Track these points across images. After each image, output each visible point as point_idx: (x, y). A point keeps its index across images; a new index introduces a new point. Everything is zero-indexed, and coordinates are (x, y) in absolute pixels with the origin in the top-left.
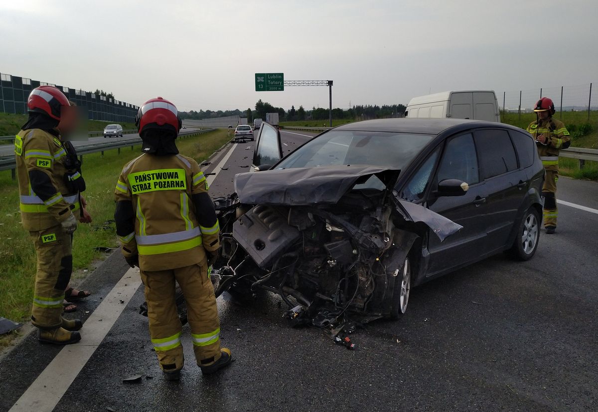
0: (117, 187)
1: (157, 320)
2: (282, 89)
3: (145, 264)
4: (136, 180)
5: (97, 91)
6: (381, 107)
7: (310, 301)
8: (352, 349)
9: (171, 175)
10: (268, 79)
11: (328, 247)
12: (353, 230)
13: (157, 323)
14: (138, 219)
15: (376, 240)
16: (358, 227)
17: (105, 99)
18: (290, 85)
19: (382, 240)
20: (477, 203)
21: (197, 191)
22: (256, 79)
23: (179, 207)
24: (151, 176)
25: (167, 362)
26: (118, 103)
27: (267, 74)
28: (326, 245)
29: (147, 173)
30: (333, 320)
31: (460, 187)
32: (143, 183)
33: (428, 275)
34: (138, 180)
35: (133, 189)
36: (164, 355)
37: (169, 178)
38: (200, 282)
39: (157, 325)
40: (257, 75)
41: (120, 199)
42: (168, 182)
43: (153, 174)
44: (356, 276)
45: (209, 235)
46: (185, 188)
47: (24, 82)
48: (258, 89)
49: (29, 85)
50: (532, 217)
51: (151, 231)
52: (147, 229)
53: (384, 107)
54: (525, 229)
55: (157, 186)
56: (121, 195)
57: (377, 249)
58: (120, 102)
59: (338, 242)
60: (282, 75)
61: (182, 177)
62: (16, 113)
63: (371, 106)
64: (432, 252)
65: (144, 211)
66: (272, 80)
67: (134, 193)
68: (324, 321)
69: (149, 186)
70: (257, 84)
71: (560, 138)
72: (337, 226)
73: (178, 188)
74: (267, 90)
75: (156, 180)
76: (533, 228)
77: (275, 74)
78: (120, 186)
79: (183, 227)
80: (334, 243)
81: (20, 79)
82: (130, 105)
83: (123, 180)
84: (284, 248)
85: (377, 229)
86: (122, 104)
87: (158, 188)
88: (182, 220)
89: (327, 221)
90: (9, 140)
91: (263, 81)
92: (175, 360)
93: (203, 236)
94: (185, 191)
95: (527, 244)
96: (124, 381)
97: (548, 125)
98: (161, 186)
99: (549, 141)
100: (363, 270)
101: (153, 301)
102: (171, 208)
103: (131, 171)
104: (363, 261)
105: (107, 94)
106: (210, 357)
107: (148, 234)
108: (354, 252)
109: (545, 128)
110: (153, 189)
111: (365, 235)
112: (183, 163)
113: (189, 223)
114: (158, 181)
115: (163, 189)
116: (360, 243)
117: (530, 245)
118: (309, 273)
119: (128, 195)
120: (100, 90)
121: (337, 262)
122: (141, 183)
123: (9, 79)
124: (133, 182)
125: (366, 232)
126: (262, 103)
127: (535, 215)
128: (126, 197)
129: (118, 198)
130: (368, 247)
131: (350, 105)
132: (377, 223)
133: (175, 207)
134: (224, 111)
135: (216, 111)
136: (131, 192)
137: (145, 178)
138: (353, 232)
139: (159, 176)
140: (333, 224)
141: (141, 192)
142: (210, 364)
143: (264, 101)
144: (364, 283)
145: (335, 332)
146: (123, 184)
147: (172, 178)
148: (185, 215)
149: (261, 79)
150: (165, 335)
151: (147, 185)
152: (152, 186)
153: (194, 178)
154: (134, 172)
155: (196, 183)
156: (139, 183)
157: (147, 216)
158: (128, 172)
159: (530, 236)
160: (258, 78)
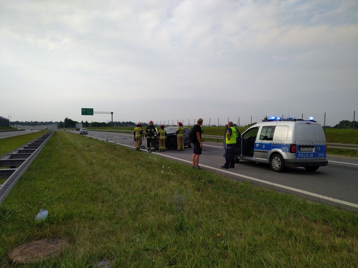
2: (93, 115)
6: (121, 122)
10: (87, 111)
18: (96, 113)
22: (82, 110)
40: (82, 109)
48: (82, 114)
60: (93, 109)
70: (82, 112)
74: (87, 115)
77: (90, 109)
131: (107, 121)
149: (84, 111)
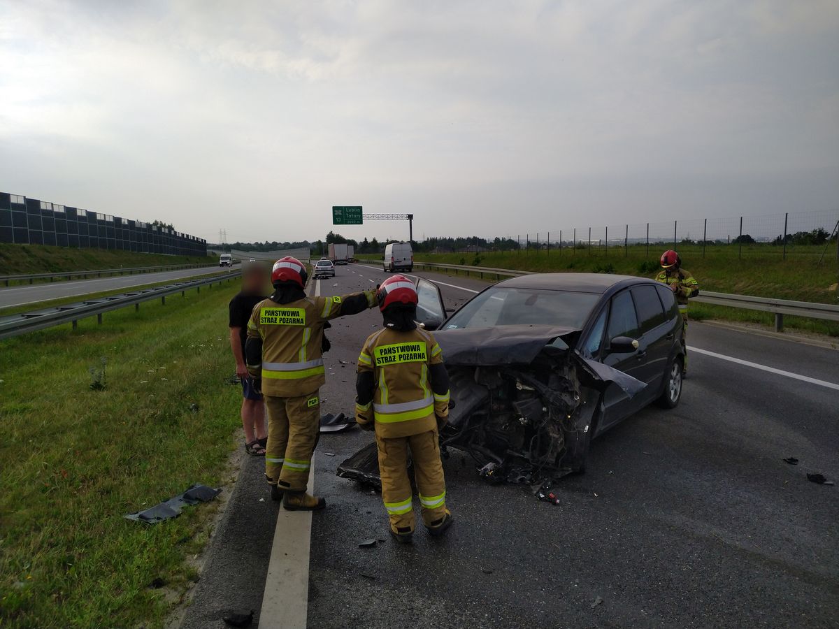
0: (360, 359)
1: (393, 485)
2: (361, 223)
3: (385, 431)
4: (381, 353)
5: (156, 221)
7: (501, 457)
8: (558, 504)
9: (413, 348)
10: (346, 212)
11: (518, 404)
12: (543, 388)
13: (394, 487)
14: (379, 389)
15: (566, 398)
16: (547, 384)
17: (167, 231)
18: (369, 218)
19: (572, 398)
20: (639, 357)
21: (434, 362)
22: (334, 213)
23: (420, 377)
24: (396, 349)
25: (402, 525)
26: (180, 236)
27: (345, 207)
28: (515, 403)
29: (392, 346)
30: (528, 477)
31: (632, 345)
32: (388, 356)
33: (603, 428)
34: (383, 353)
35: (377, 361)
36: (400, 519)
37: (412, 350)
38: (433, 447)
39: (394, 490)
40: (335, 208)
41: (363, 370)
42: (411, 354)
43: (398, 348)
44: (547, 434)
45: (443, 402)
46: (426, 360)
47: (79, 213)
48: (334, 222)
49: (84, 217)
50: (676, 366)
51: (393, 400)
52: (389, 398)
53: (458, 239)
54: (672, 378)
55: (402, 359)
56: (365, 367)
57: (567, 406)
58: (183, 235)
59: (527, 400)
60: (360, 208)
61: (423, 350)
62: (71, 247)
63: (445, 239)
64: (607, 407)
65: (387, 382)
66: (350, 213)
67: (378, 365)
68: (519, 478)
69: (394, 358)
70: (335, 217)
71: (688, 287)
72: (528, 386)
73: (420, 360)
75: (400, 353)
76: (677, 377)
77: (353, 207)
78: (364, 358)
79: (421, 397)
80: (523, 401)
81: (74, 210)
82: (194, 237)
83: (368, 352)
84: (474, 407)
85: (567, 388)
86: (185, 236)
87: (402, 361)
88: (423, 390)
89: (518, 380)
90: (66, 277)
91: (340, 214)
92: (409, 523)
93: (435, 403)
94: (425, 362)
95: (673, 392)
96: (360, 546)
97: (677, 275)
98: (405, 357)
99: (679, 289)
100: (554, 427)
101: (389, 466)
102: (413, 378)
103: (377, 344)
104: (554, 418)
105: (167, 225)
106: (439, 518)
107: (390, 403)
108: (544, 409)
109: (675, 278)
110: (398, 361)
111: (555, 393)
112: (423, 336)
113: (427, 392)
114: (402, 354)
115: (406, 361)
116: (551, 401)
117: (675, 393)
118: (498, 430)
119: (372, 367)
120: (159, 221)
121: (529, 420)
122: (386, 355)
123: (62, 210)
124: (377, 355)
125: (555, 390)
126: (333, 235)
127: (678, 364)
128: (370, 369)
129: (360, 370)
130: (558, 404)
131: (424, 237)
132: (566, 381)
133: (416, 377)
134: (291, 242)
135: (282, 242)
136: (375, 365)
137: (390, 351)
138: (544, 390)
139: (403, 349)
140: (524, 382)
141: (385, 364)
142: (439, 525)
143: (335, 233)
144: (557, 440)
145: (535, 489)
146: (367, 356)
147: (415, 350)
148: (423, 383)
149: (339, 212)
150: (399, 499)
151: (393, 358)
152: (397, 358)
153: (433, 349)
154: (379, 346)
155: (434, 355)
156: (384, 356)
157: (391, 386)
158: (373, 345)
159: (675, 384)
160: (336, 211)
